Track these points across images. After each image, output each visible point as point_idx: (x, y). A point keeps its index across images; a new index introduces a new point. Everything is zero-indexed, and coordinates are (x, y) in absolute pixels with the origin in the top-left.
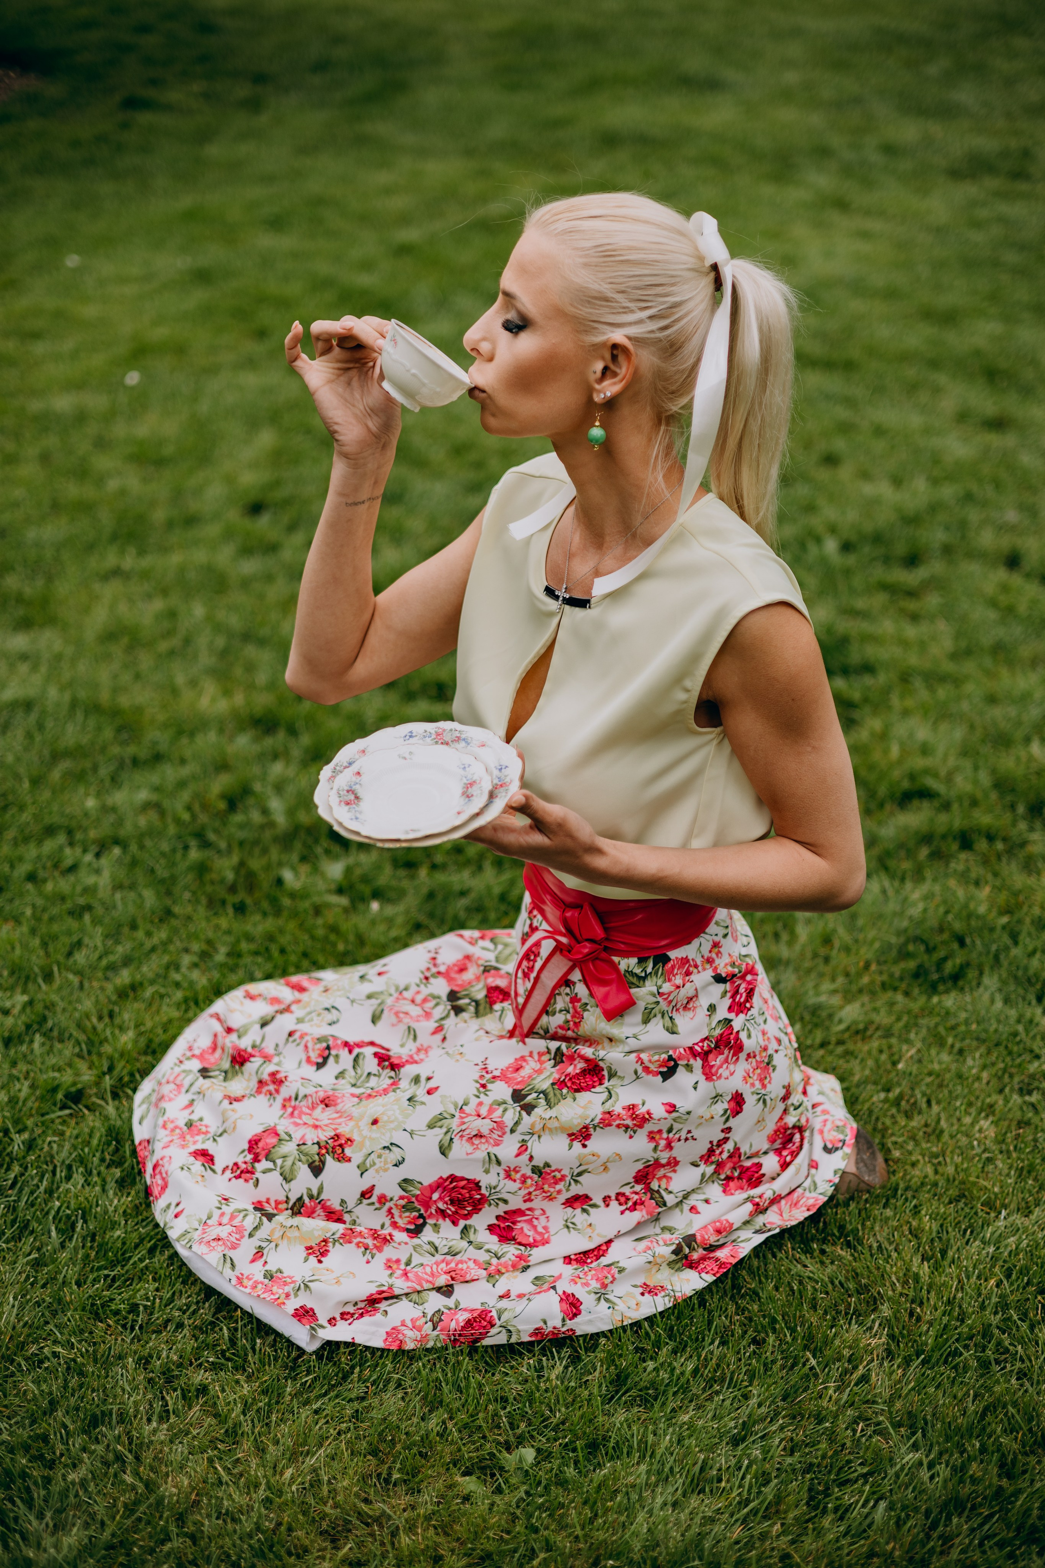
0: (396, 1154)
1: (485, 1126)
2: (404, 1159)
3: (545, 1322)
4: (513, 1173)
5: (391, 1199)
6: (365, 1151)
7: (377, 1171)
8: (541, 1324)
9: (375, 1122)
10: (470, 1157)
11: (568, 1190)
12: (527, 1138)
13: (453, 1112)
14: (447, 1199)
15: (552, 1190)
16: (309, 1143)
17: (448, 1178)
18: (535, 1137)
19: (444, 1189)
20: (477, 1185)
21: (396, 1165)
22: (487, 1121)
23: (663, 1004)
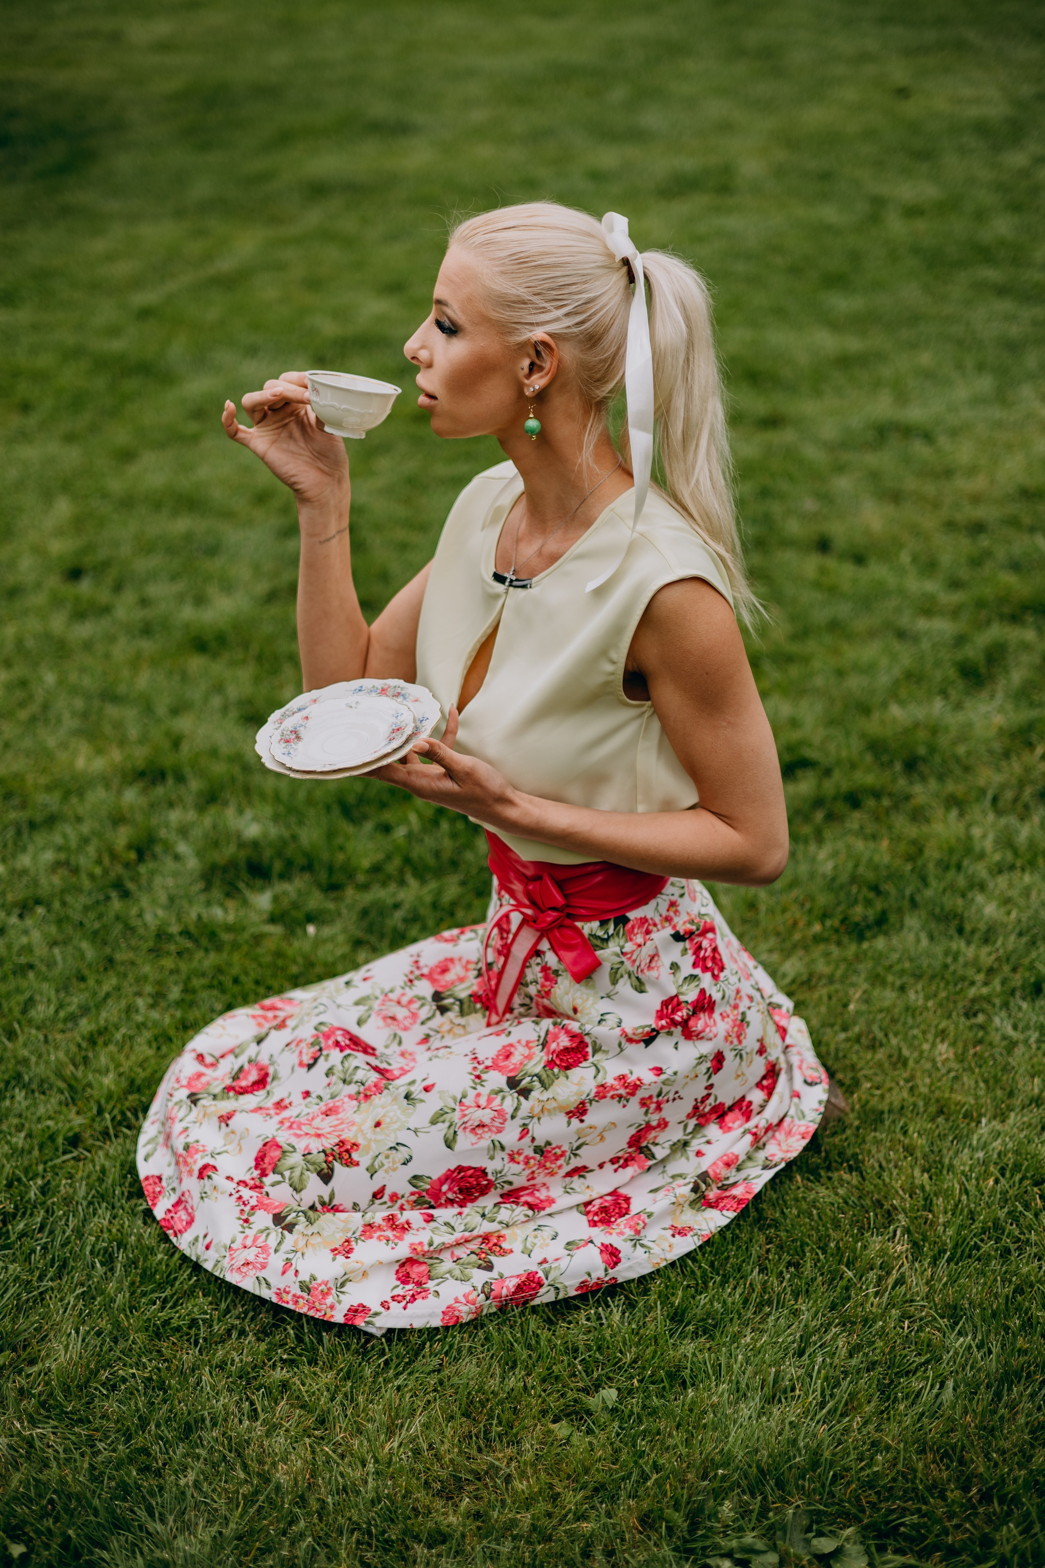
0: (403, 1153)
1: (486, 1116)
2: (411, 1157)
3: (589, 1274)
4: (516, 1157)
5: (403, 1196)
6: (372, 1154)
7: (387, 1172)
8: (584, 1277)
9: (378, 1125)
10: (475, 1146)
11: (568, 1164)
12: (527, 1122)
13: (453, 1106)
14: (456, 1189)
15: (554, 1166)
16: (314, 1151)
17: (456, 1169)
18: (535, 1120)
19: (453, 1180)
20: (483, 1172)
21: (404, 1163)
22: (488, 1110)
23: (628, 964)
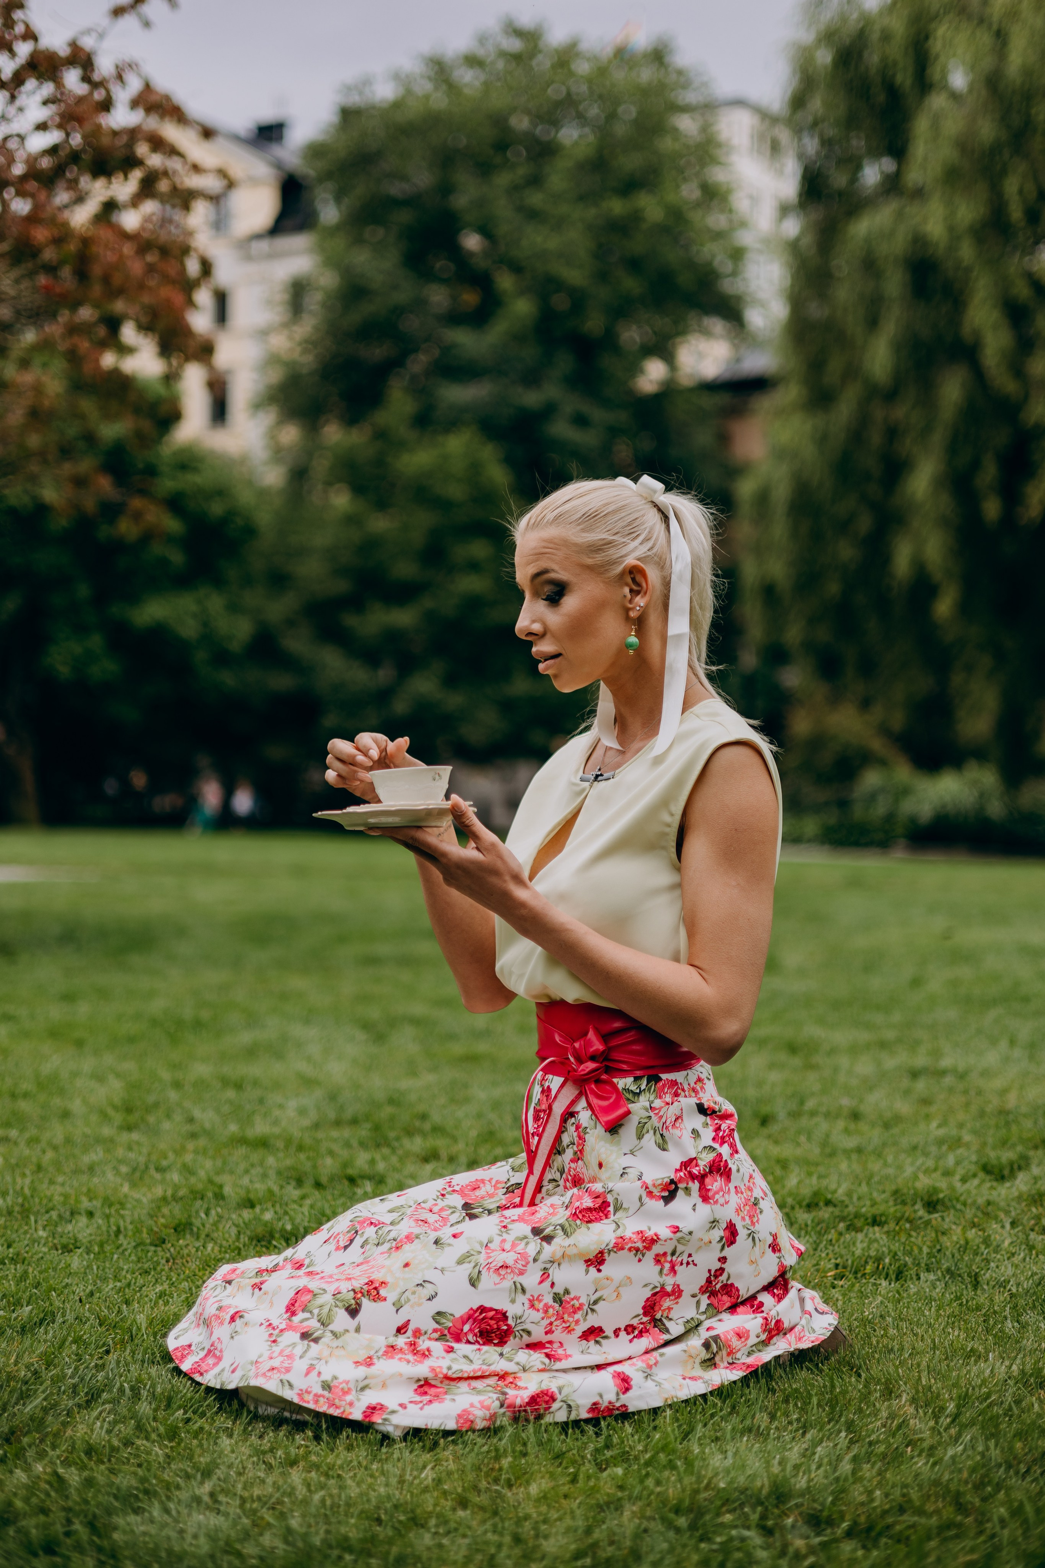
0: (429, 1290)
1: (509, 1258)
2: (436, 1294)
3: (601, 1396)
4: (536, 1303)
5: (426, 1333)
6: (399, 1290)
7: (412, 1307)
8: (596, 1399)
9: (407, 1265)
10: (498, 1286)
11: (585, 1320)
12: (548, 1266)
13: (480, 1250)
14: (477, 1330)
15: (571, 1319)
16: (344, 1291)
17: (478, 1309)
18: (556, 1265)
19: (475, 1320)
20: (504, 1316)
21: (429, 1299)
22: (512, 1253)
23: (655, 1119)
